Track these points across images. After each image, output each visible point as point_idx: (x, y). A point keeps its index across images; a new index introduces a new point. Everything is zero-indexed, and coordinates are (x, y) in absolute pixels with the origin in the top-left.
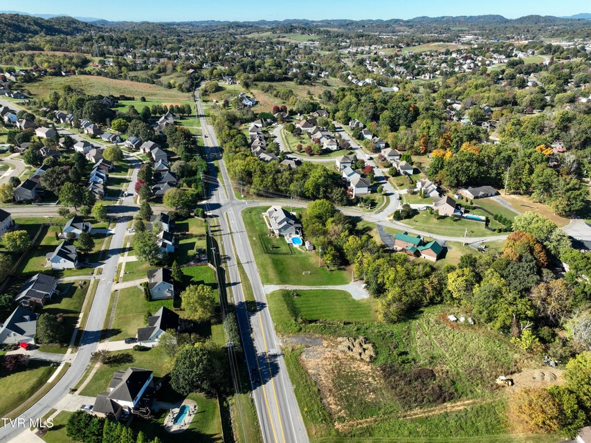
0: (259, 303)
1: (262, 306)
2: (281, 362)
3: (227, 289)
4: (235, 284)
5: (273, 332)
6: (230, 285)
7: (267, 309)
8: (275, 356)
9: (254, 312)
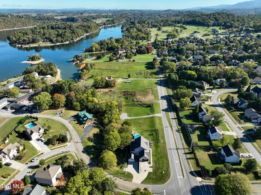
0: (164, 111)
1: (163, 110)
2: (160, 98)
3: (176, 117)
4: (173, 119)
5: (160, 104)
6: (175, 119)
7: (161, 109)
8: (161, 99)
9: (166, 109)
